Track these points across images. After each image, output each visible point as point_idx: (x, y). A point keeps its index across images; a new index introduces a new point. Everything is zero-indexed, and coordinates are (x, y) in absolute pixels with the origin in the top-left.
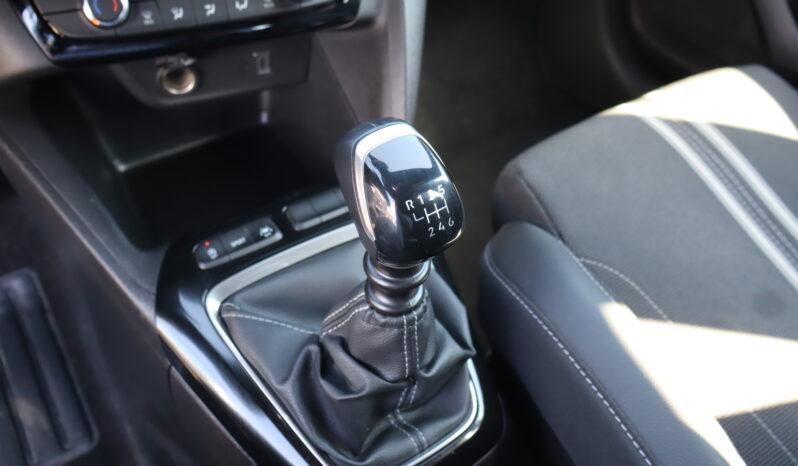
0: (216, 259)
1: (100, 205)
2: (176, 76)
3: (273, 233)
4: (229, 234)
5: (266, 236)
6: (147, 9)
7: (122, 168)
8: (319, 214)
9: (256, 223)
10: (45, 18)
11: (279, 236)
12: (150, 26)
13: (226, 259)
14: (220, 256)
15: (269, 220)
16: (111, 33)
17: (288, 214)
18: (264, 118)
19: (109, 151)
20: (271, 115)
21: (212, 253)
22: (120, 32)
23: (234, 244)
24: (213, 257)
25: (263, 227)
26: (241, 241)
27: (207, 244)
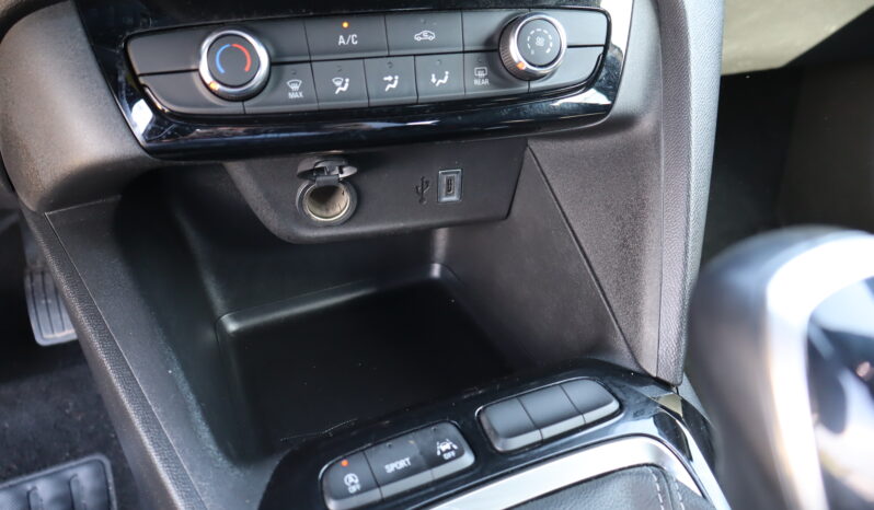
0: (358, 493)
1: (181, 378)
2: (324, 196)
3: (459, 454)
4: (383, 449)
5: (447, 456)
6: (295, 75)
7: (232, 327)
8: (539, 426)
9: (429, 433)
10: (142, 80)
11: (468, 459)
12: (297, 101)
13: (374, 495)
14: (364, 489)
15: (450, 429)
16: (236, 108)
17: (483, 419)
18: (436, 271)
19: (218, 300)
20: (445, 267)
21: (352, 481)
22: (251, 107)
23: (390, 468)
24: (353, 489)
25: (442, 441)
26: (402, 464)
27: (344, 463)
